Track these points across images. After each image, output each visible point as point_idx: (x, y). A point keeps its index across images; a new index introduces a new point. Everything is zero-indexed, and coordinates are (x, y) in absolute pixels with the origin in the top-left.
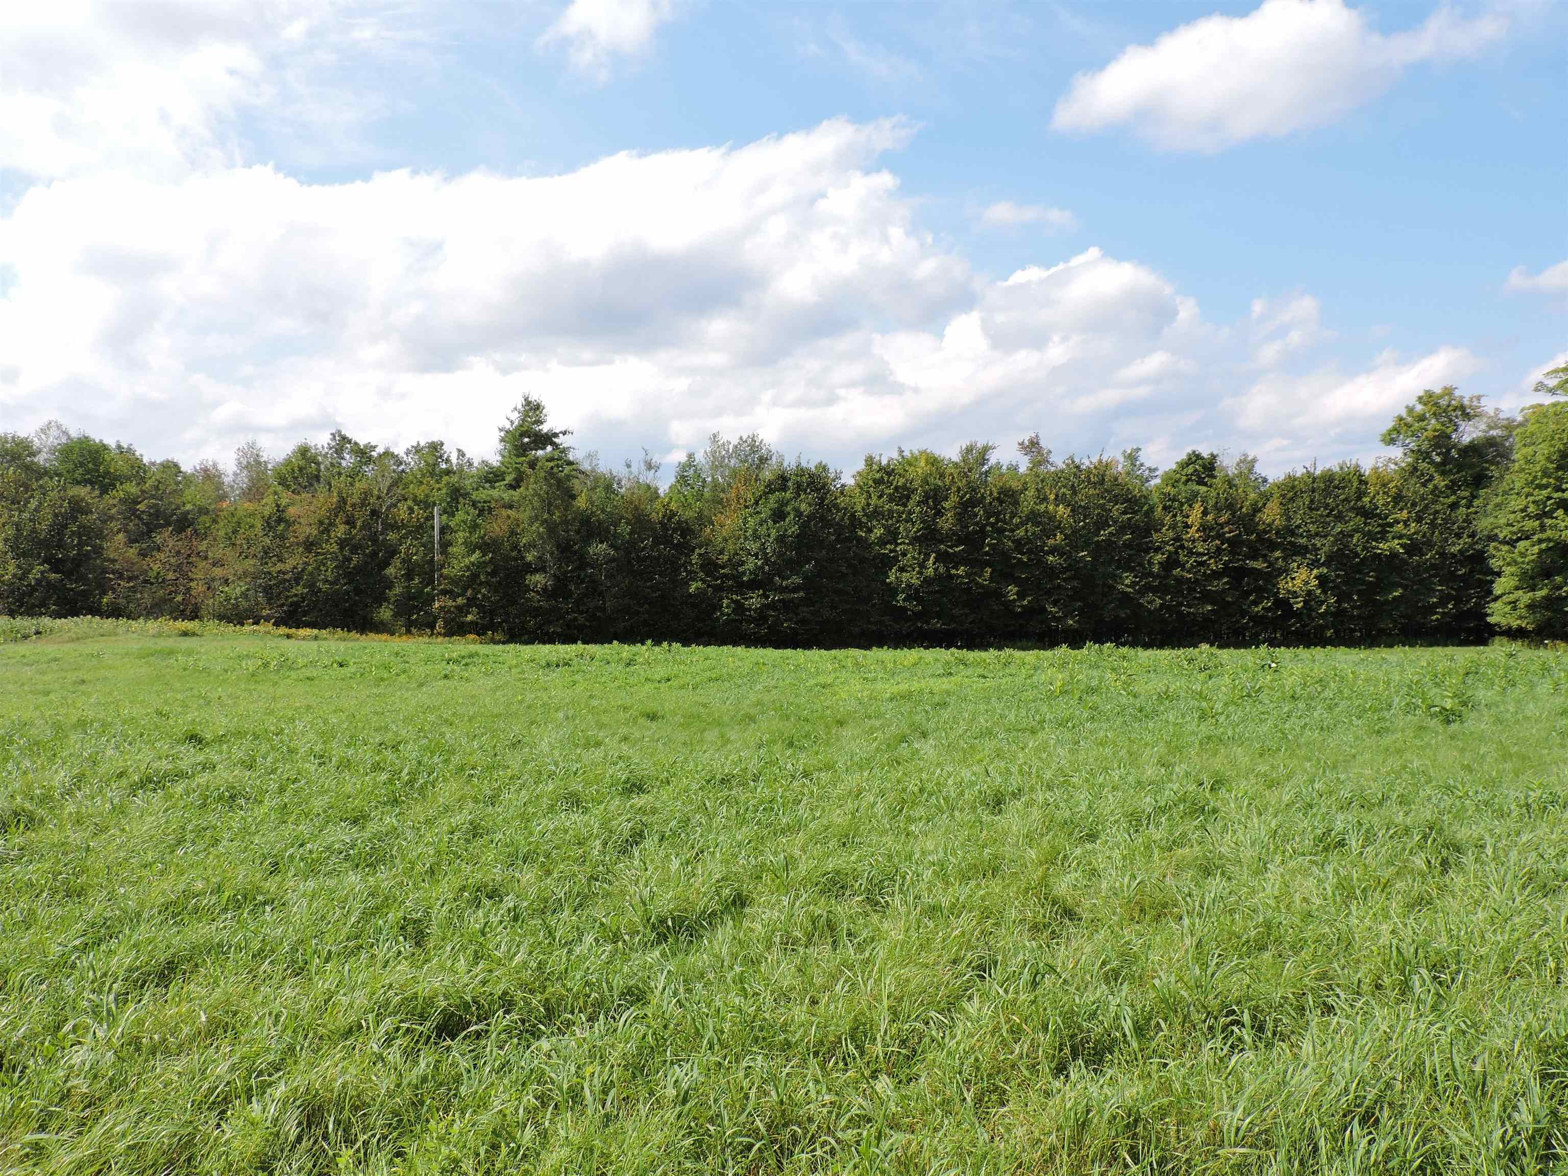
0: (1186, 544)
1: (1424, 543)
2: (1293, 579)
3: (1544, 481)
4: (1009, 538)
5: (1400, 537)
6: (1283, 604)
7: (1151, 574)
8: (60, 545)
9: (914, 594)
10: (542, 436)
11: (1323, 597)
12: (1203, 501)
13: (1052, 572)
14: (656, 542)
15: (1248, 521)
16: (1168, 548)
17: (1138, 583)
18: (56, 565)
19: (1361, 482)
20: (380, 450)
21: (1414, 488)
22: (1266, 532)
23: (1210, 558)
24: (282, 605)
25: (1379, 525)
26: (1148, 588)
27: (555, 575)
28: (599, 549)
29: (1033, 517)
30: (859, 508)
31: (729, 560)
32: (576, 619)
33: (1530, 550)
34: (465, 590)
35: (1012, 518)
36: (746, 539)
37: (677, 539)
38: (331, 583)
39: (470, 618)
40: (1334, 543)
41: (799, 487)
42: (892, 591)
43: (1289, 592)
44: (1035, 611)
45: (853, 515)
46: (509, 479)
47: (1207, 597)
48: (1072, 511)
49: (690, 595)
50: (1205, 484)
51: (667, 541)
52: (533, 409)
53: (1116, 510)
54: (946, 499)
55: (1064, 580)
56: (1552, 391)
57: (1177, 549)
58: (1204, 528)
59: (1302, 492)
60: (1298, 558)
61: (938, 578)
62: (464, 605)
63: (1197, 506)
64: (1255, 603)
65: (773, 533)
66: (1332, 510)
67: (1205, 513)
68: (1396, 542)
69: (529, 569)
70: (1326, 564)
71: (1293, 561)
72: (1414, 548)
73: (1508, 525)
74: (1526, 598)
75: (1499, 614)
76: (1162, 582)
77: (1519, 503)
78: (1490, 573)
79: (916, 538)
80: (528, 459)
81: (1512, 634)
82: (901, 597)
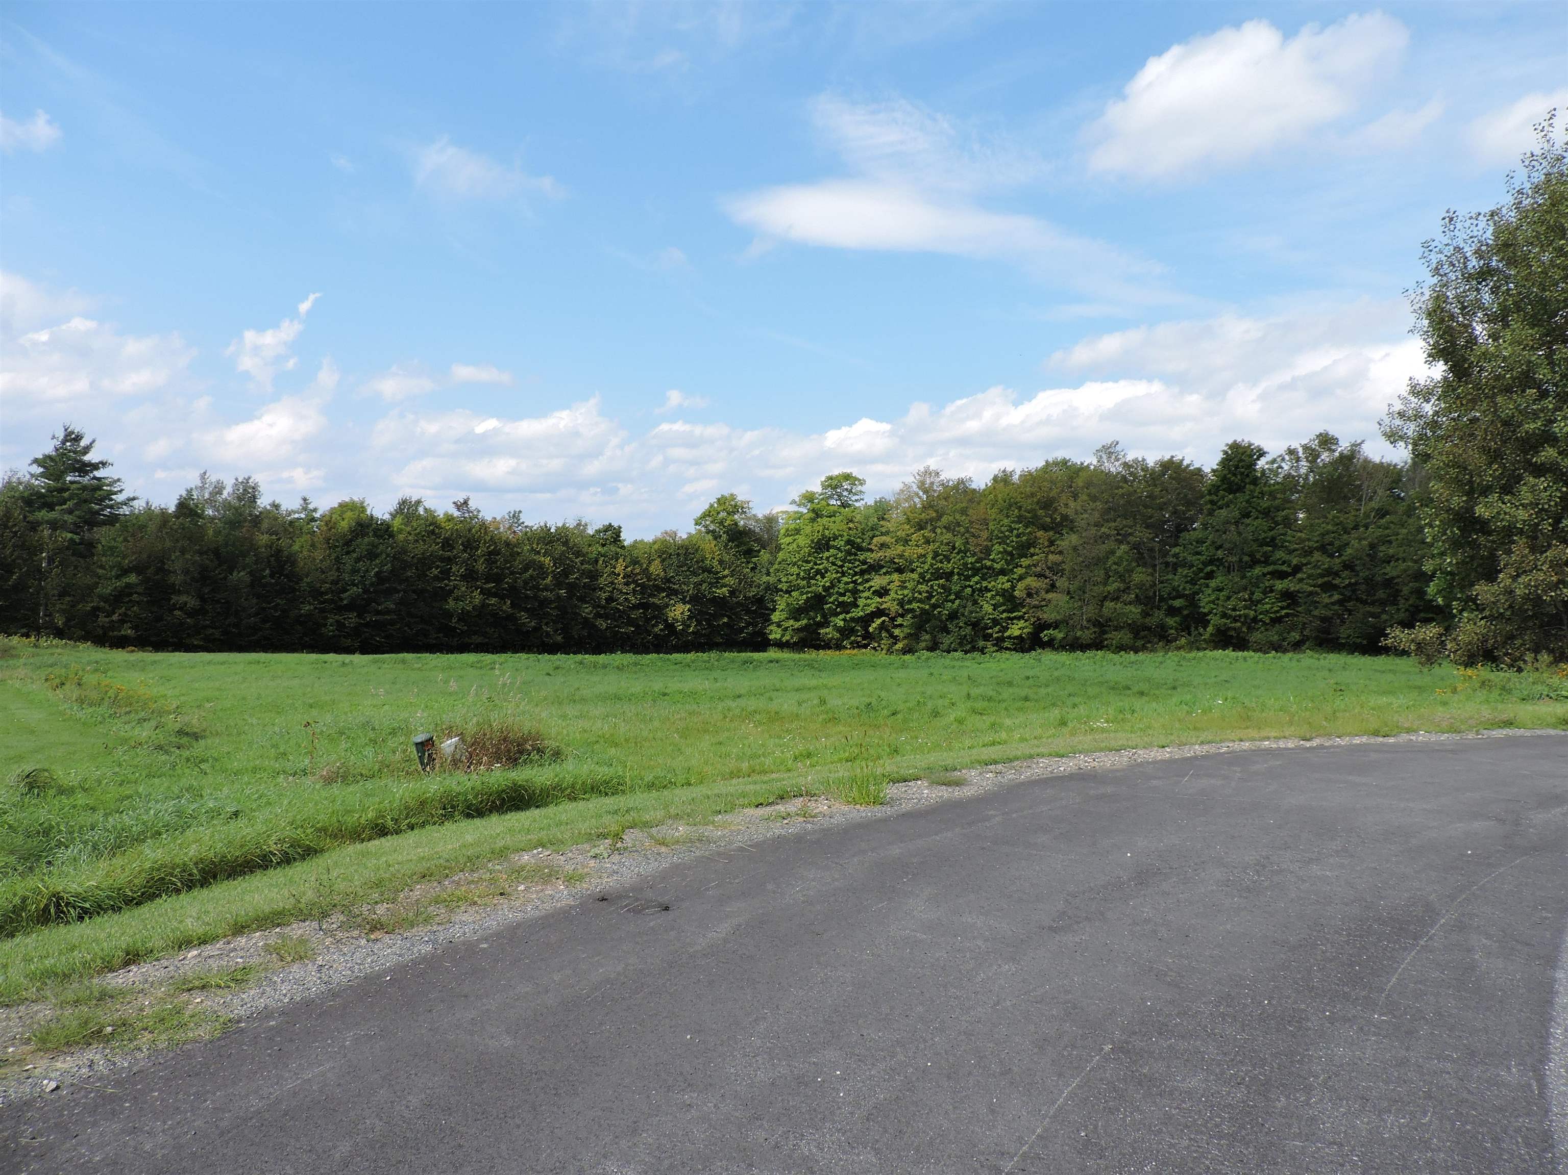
0: (617, 586)
1: (737, 590)
2: (674, 610)
3: (809, 559)
4: (518, 578)
5: (726, 586)
6: (670, 627)
7: (599, 606)
9: (464, 616)
11: (690, 622)
12: (623, 558)
13: (544, 603)
15: (647, 572)
16: (608, 588)
22: (655, 580)
23: (631, 596)
25: (715, 578)
26: (598, 615)
27: (198, 597)
29: (531, 564)
31: (329, 588)
32: (214, 634)
33: (799, 598)
34: (114, 606)
35: (519, 564)
36: (341, 571)
37: (288, 569)
39: (124, 632)
40: (693, 589)
42: (449, 615)
43: (673, 619)
44: (537, 629)
47: (631, 622)
48: (553, 561)
49: (302, 615)
50: (619, 545)
51: (281, 571)
52: (74, 439)
53: (576, 562)
54: (477, 548)
55: (552, 609)
56: (799, 505)
57: (613, 589)
58: (626, 576)
59: (671, 555)
60: (675, 598)
62: (118, 622)
63: (621, 560)
64: (653, 626)
66: (689, 568)
67: (626, 567)
68: (725, 589)
69: (177, 591)
70: (688, 603)
71: (671, 599)
72: (732, 593)
73: (786, 582)
74: (797, 625)
75: (775, 634)
76: (607, 610)
77: (795, 570)
78: (770, 609)
79: (461, 575)
80: (78, 486)
81: (781, 645)
82: (455, 619)
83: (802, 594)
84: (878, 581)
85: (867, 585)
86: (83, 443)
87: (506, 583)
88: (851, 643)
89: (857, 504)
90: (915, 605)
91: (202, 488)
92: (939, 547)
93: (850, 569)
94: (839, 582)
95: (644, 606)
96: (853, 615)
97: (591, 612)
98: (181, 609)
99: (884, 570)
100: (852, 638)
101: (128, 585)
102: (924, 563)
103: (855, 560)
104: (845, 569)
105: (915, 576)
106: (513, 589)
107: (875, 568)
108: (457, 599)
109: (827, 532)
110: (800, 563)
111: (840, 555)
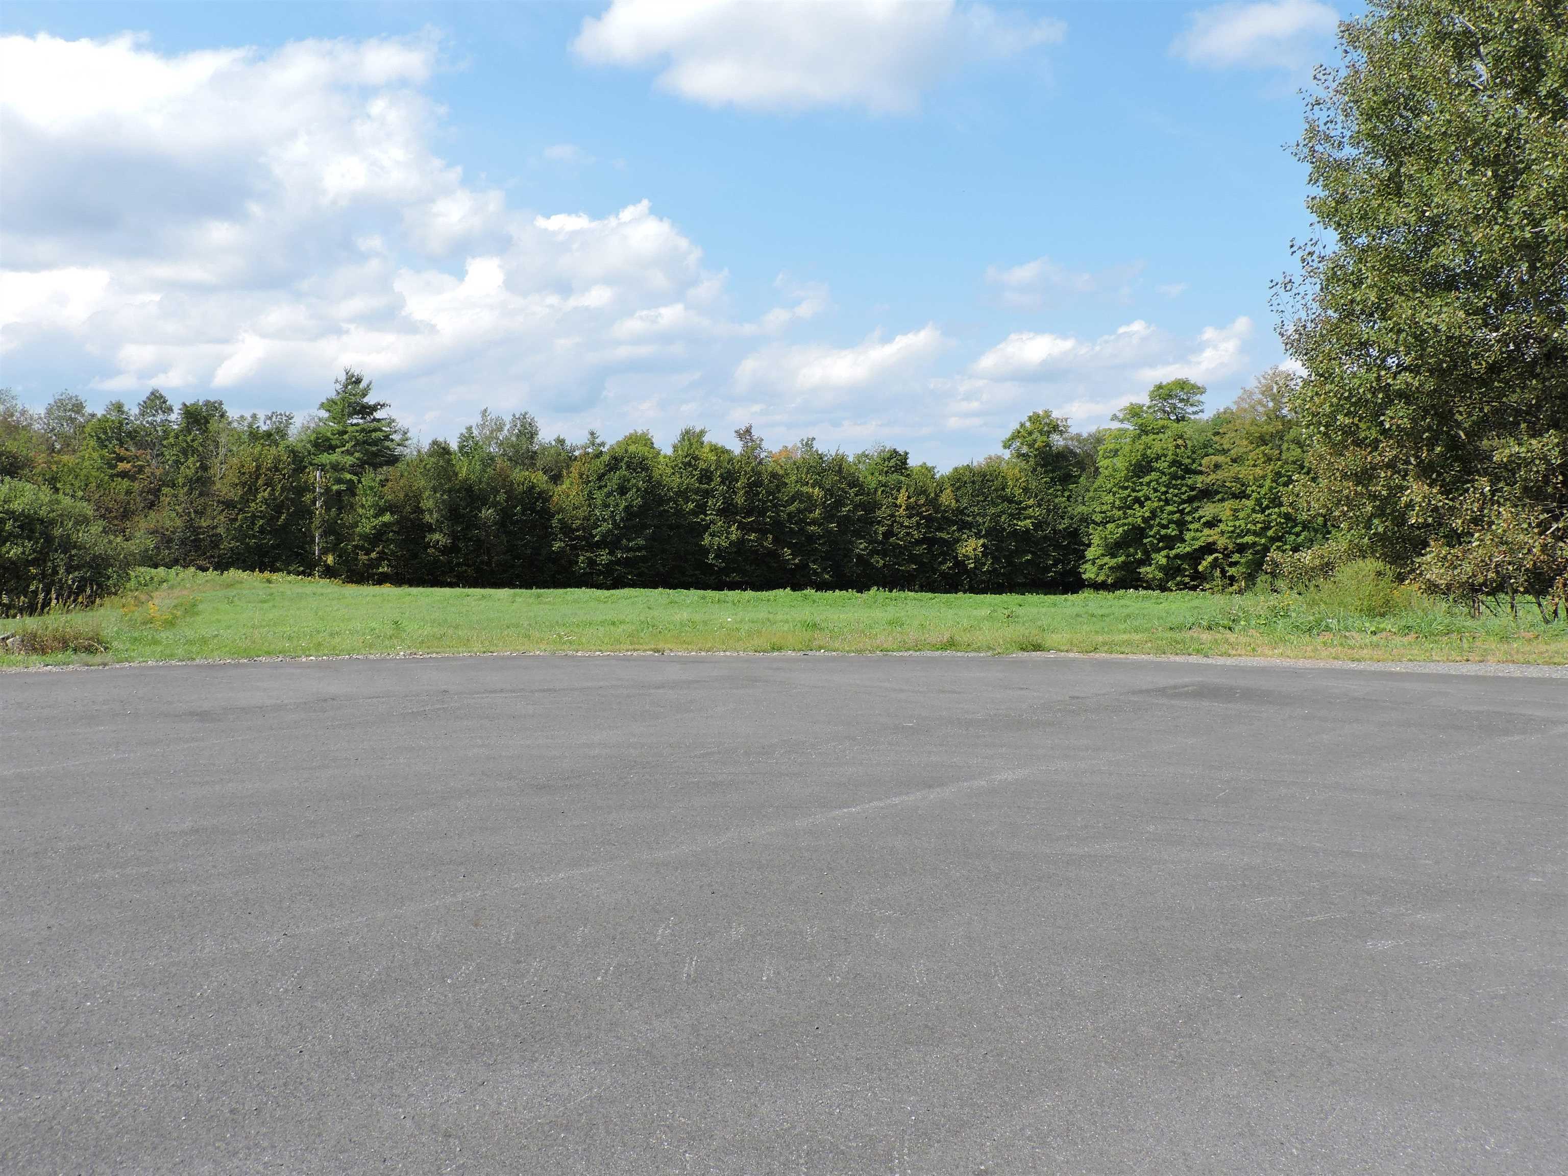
0: (898, 519)
1: (1044, 522)
2: (965, 546)
3: (1126, 484)
4: (782, 511)
5: (1030, 518)
6: (960, 564)
7: (876, 541)
9: (721, 553)
10: (364, 407)
11: (984, 560)
12: (908, 488)
13: (811, 538)
14: (525, 508)
15: (934, 504)
16: (887, 522)
19: (1004, 477)
21: (1033, 484)
22: (947, 512)
23: (915, 530)
24: (212, 556)
25: (1017, 509)
26: (874, 552)
27: (448, 534)
28: (487, 514)
30: (674, 485)
31: (582, 524)
32: (466, 571)
33: (1115, 531)
34: (375, 545)
35: (784, 496)
36: (594, 507)
37: (539, 506)
38: (258, 538)
39: (380, 570)
40: (990, 521)
42: (705, 551)
43: (964, 555)
44: (803, 566)
45: (672, 491)
46: (347, 446)
47: (913, 559)
49: (553, 553)
50: (904, 475)
51: (532, 508)
52: (355, 382)
54: (738, 480)
55: (820, 544)
56: (1122, 421)
57: (892, 522)
59: (965, 482)
60: (968, 531)
61: (739, 540)
62: (376, 559)
63: (903, 491)
64: (941, 563)
65: (621, 504)
66: (987, 497)
67: (909, 497)
68: (1028, 521)
69: (430, 529)
70: (983, 537)
71: (964, 533)
72: (1038, 526)
73: (1101, 513)
74: (1113, 562)
75: (1089, 572)
76: (884, 547)
77: (1109, 498)
78: (1084, 544)
79: (719, 510)
80: (358, 428)
81: (1098, 586)
82: (712, 556)
83: (1118, 527)
84: (1208, 510)
85: (1197, 515)
86: (363, 385)
87: (768, 517)
88: (1177, 585)
89: (1192, 417)
90: (1249, 539)
91: (483, 426)
92: (1282, 467)
93: (1176, 496)
94: (1162, 511)
95: (930, 542)
96: (1178, 551)
97: (866, 548)
98: (434, 547)
99: (1219, 496)
100: (1178, 579)
101: (385, 524)
102: (1261, 486)
103: (1183, 485)
104: (1169, 496)
105: (1250, 503)
106: (777, 524)
107: (1207, 494)
108: (713, 535)
109: (1149, 451)
110: (1114, 489)
111: (1164, 478)
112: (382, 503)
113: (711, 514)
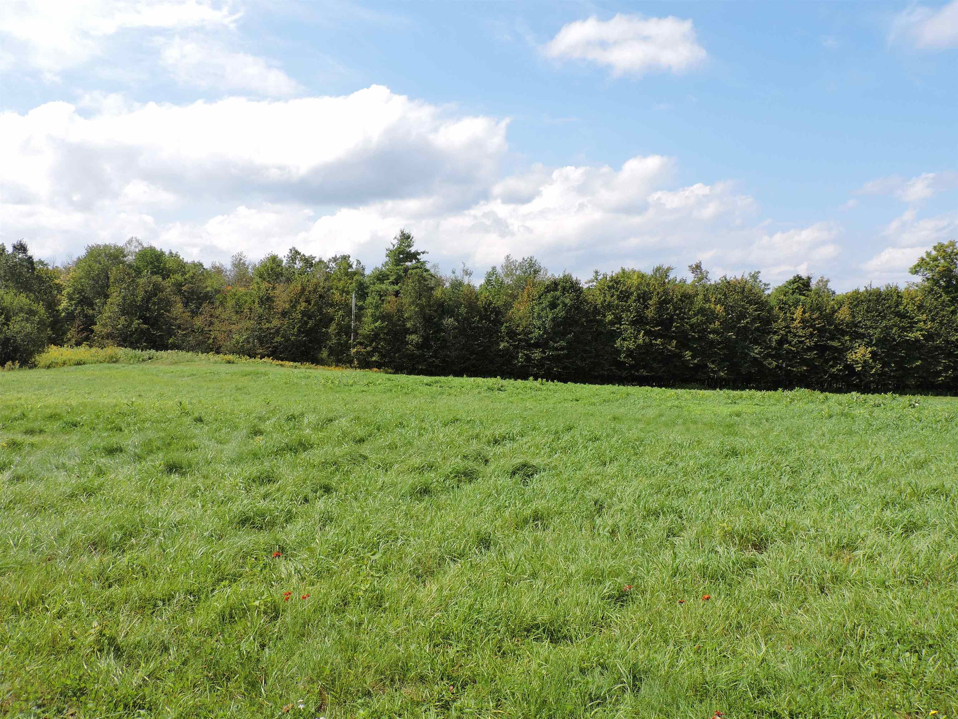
0: (792, 330)
1: (936, 334)
2: (856, 353)
4: (687, 323)
5: (921, 330)
6: (849, 368)
7: (770, 347)
8: (148, 309)
9: (630, 353)
10: (411, 254)
11: (873, 364)
12: (803, 305)
13: (712, 343)
14: (481, 319)
15: (829, 318)
16: (781, 332)
17: (762, 352)
18: (146, 320)
19: (898, 296)
20: (317, 260)
21: (929, 302)
22: (840, 325)
23: (807, 339)
24: (269, 347)
25: (909, 323)
26: (769, 355)
27: (422, 336)
28: (449, 321)
29: (702, 311)
30: (599, 302)
31: (523, 330)
32: (434, 361)
34: (372, 342)
35: (689, 311)
36: (533, 318)
37: (493, 317)
38: (296, 336)
39: (374, 359)
40: (881, 333)
41: (564, 288)
42: (618, 352)
43: (853, 360)
44: (701, 367)
45: (595, 307)
46: (392, 279)
47: (804, 362)
48: (725, 308)
49: (500, 350)
50: (804, 295)
51: (487, 318)
52: (406, 238)
53: (751, 309)
54: (651, 299)
55: (719, 349)
57: (787, 332)
58: (803, 321)
59: (862, 301)
60: (859, 341)
61: (645, 344)
62: (371, 351)
63: (799, 308)
64: (832, 366)
65: (550, 316)
66: (880, 313)
67: (804, 312)
68: (919, 333)
69: (408, 331)
70: (876, 345)
71: (856, 342)
72: (929, 337)
76: (777, 352)
79: (632, 321)
82: (623, 355)
86: (410, 239)
91: (505, 265)
98: (410, 344)
101: (378, 328)
112: (377, 314)
113: (625, 324)
